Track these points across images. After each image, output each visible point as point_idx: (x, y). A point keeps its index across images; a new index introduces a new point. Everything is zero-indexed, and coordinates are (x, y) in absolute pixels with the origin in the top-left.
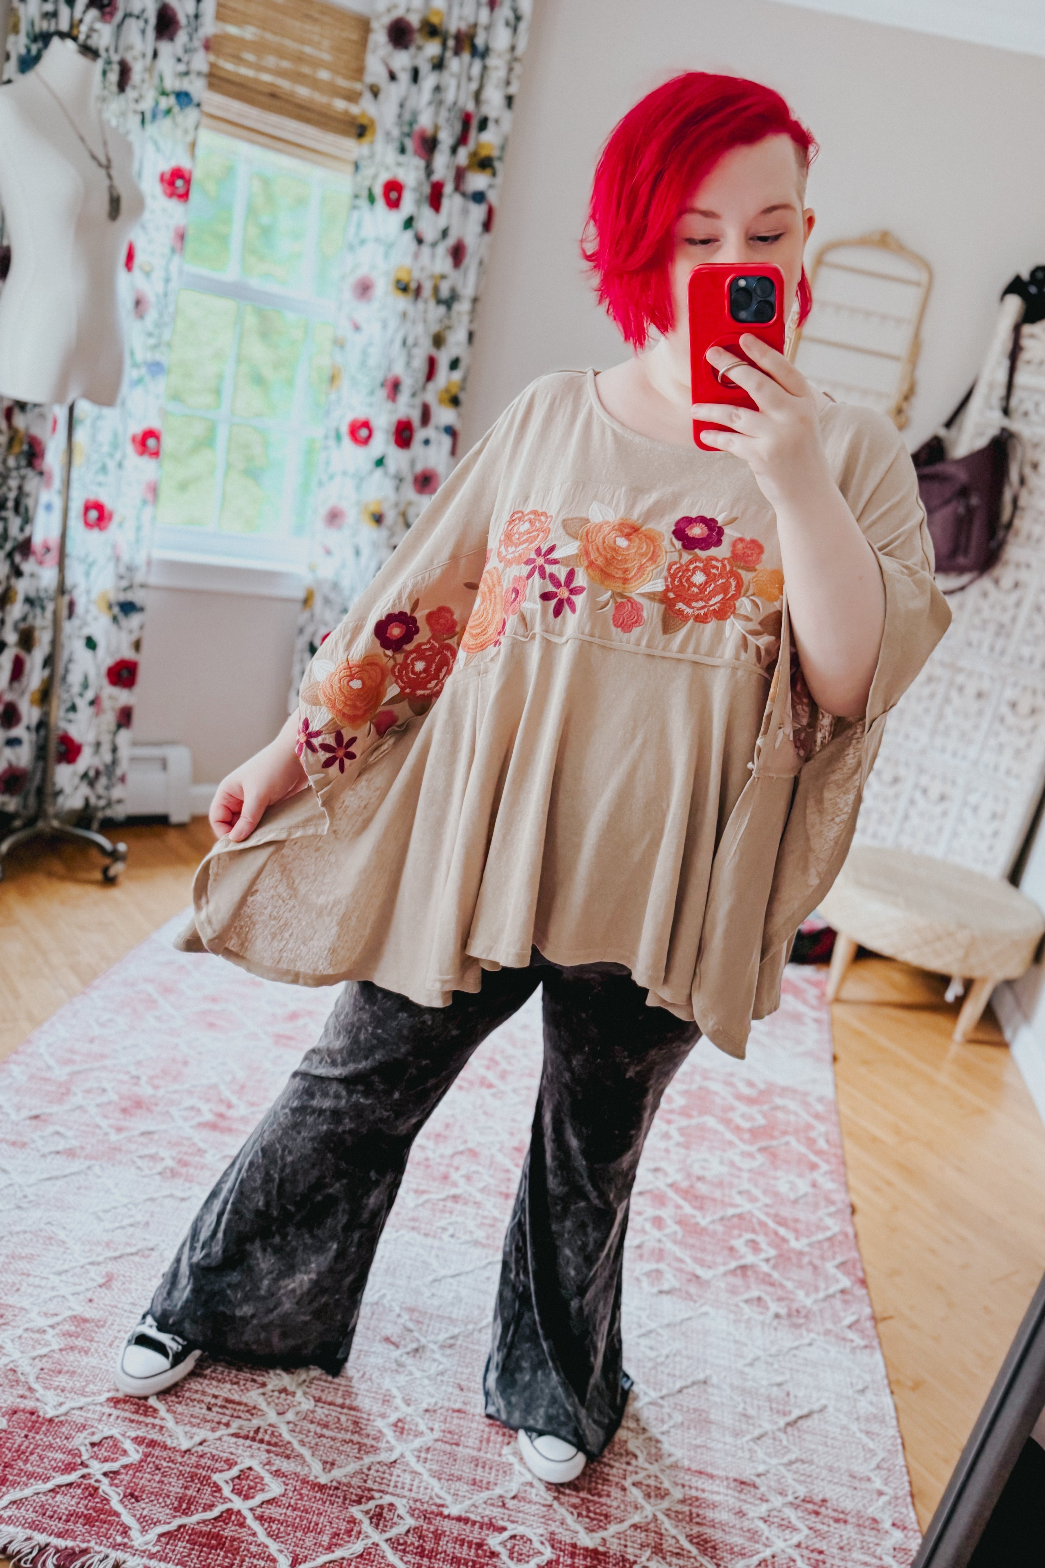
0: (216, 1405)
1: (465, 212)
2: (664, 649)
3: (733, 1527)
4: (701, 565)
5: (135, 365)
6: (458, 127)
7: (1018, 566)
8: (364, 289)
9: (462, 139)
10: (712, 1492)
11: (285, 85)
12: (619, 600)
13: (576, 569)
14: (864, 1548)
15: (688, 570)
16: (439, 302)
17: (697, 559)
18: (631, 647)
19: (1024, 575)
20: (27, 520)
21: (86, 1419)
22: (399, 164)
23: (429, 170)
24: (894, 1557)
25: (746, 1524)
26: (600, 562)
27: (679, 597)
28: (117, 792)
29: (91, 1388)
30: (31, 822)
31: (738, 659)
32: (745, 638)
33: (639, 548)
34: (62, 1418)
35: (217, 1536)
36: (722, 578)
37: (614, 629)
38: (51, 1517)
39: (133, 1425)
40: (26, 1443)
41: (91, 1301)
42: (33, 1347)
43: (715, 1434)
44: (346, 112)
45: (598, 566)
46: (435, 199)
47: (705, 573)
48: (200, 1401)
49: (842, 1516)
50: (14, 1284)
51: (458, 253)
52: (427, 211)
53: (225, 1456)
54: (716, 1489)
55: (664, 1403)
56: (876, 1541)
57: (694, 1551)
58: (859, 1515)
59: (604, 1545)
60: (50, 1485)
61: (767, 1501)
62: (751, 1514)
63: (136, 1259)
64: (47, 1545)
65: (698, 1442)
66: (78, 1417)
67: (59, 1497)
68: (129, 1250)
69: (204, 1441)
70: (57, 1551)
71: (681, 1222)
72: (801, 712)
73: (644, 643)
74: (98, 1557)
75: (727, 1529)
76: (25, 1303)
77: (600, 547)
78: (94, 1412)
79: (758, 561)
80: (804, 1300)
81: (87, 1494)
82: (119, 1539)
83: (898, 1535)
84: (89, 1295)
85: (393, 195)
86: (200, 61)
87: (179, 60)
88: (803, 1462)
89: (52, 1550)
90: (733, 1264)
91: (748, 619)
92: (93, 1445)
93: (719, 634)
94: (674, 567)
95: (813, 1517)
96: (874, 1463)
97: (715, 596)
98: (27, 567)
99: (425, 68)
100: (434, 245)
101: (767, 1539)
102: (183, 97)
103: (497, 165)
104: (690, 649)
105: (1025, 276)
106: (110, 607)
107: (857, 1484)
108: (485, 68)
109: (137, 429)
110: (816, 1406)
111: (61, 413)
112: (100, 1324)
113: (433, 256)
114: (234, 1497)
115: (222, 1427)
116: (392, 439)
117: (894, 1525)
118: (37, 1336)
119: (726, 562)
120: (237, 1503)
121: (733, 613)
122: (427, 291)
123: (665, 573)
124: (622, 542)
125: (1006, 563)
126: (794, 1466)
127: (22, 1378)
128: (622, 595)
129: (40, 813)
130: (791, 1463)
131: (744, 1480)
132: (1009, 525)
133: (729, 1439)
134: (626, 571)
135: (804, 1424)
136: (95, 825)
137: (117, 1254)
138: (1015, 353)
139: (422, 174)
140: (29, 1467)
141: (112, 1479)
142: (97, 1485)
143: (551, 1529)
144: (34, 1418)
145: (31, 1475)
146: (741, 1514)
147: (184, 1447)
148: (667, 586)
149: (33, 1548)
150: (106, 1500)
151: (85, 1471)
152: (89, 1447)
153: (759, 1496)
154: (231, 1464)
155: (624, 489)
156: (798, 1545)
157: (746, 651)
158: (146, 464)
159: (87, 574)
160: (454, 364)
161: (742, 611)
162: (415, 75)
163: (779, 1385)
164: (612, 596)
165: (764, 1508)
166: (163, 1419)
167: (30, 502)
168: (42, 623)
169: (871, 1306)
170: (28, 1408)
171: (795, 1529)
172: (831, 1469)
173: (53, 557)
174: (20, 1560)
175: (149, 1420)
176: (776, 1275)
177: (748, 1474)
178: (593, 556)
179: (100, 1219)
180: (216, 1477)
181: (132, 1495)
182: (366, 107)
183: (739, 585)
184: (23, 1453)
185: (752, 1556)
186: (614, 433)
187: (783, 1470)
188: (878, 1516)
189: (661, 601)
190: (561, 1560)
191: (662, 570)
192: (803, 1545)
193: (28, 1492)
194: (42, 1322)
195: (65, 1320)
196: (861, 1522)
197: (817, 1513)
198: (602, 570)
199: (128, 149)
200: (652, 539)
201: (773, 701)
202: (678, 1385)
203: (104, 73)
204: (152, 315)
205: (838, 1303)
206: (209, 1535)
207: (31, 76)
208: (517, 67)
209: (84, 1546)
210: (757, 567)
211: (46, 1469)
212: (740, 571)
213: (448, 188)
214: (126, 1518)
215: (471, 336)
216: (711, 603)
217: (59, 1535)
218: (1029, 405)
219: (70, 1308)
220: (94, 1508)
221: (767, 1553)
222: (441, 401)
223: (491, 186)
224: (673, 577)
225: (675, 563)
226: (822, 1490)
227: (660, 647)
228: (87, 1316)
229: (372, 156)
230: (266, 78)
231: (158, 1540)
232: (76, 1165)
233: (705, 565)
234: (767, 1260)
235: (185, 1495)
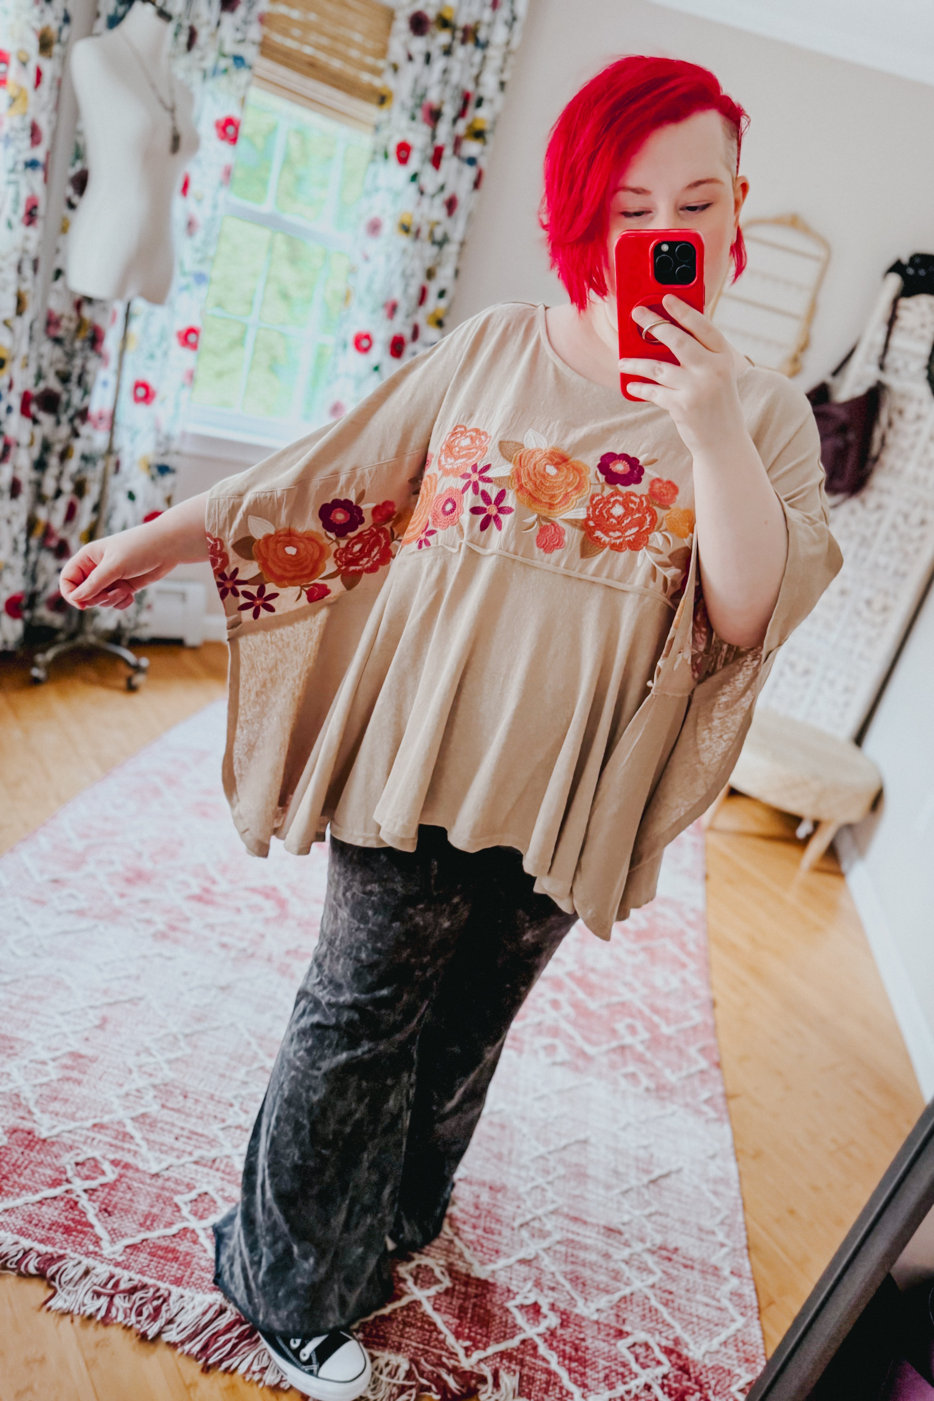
0: (182, 1136)
1: (459, 172)
2: (581, 571)
3: (601, 1267)
4: (621, 499)
5: (184, 274)
6: (459, 103)
7: (881, 491)
8: (375, 227)
9: (462, 113)
10: (585, 1236)
11: (322, 57)
12: (544, 523)
13: (507, 491)
14: (706, 1292)
15: (609, 502)
16: (434, 242)
17: (617, 493)
18: (551, 567)
19: (885, 499)
20: (86, 392)
21: (74, 1141)
22: (410, 129)
23: (434, 137)
24: (731, 1300)
25: (612, 1265)
26: (530, 487)
27: (598, 526)
28: (145, 617)
29: (80, 1114)
30: (72, 636)
31: (646, 586)
32: (654, 568)
33: (566, 477)
34: (54, 1139)
35: (174, 1251)
36: (639, 512)
37: (536, 550)
38: (36, 1225)
39: (113, 1149)
40: (21, 1159)
41: (87, 1039)
42: (36, 1077)
43: (591, 1186)
44: (370, 85)
45: (527, 491)
46: (436, 159)
47: (624, 507)
48: (170, 1132)
49: (689, 1263)
50: (24, 1021)
51: (451, 205)
52: (429, 168)
53: (186, 1180)
54: (588, 1233)
55: (550, 1157)
56: (716, 1285)
57: (568, 1286)
58: (703, 1263)
59: (493, 1277)
60: (38, 1197)
61: (629, 1246)
62: (616, 1257)
63: (128, 1006)
64: (31, 1249)
65: (577, 1192)
66: (67, 1139)
67: (44, 1208)
68: (122, 998)
69: (171, 1166)
70: (39, 1255)
71: (576, 1005)
72: (699, 639)
73: (563, 564)
74: (73, 1263)
75: (595, 1268)
76: (33, 1037)
77: (531, 472)
78: (81, 1135)
79: (672, 500)
80: (671, 1077)
81: (68, 1206)
82: (91, 1248)
83: (734, 1281)
84: (86, 1034)
85: (403, 154)
86: (255, 32)
87: (238, 30)
88: (661, 1214)
89: (33, 1254)
90: (614, 1044)
91: (659, 552)
92: (77, 1164)
93: (631, 563)
94: (596, 499)
95: (666, 1263)
96: (718, 1219)
97: (630, 528)
98: (85, 430)
99: (436, 53)
100: (433, 196)
101: (628, 1279)
102: (239, 60)
103: (489, 137)
104: (605, 573)
105: (905, 260)
106: (149, 467)
107: (704, 1236)
108: (484, 58)
109: (182, 326)
110: (674, 1168)
111: (120, 308)
112: (93, 1060)
113: (431, 206)
114: (191, 1217)
115: (186, 1155)
116: (388, 350)
117: (732, 1273)
118: (39, 1067)
119: (643, 499)
120: (193, 1223)
121: (646, 545)
122: (425, 233)
123: (588, 503)
124: (551, 470)
125: (872, 488)
126: (653, 1218)
127: (24, 1102)
128: (546, 519)
129: (79, 630)
130: (651, 1215)
131: (612, 1226)
132: (876, 459)
133: (602, 1191)
134: (553, 497)
135: (664, 1183)
136: (125, 642)
137: (112, 1000)
138: (892, 321)
139: (427, 139)
140: (23, 1181)
141: (91, 1195)
142: (77, 1199)
143: (450, 1260)
144: (30, 1137)
145: (23, 1187)
146: (607, 1256)
147: (153, 1171)
148: (589, 515)
149: (19, 1251)
150: (83, 1213)
151: (68, 1186)
152: (74, 1166)
153: (623, 1241)
154: (190, 1187)
155: (558, 422)
156: (653, 1286)
157: (654, 580)
158: (186, 353)
159: (132, 440)
160: (442, 294)
161: (654, 544)
162: (428, 58)
163: (645, 1147)
164: (538, 519)
165: (626, 1253)
166: (137, 1145)
167: (89, 378)
168: (93, 475)
169: (724, 1084)
170: (27, 1129)
171: (651, 1272)
172: (683, 1222)
173: (105, 424)
174: (6, 1261)
175: (126, 1146)
176: (648, 1056)
177: (615, 1222)
178: (524, 480)
179: (100, 970)
180: (178, 1199)
181: (106, 1210)
182: (387, 81)
183: (653, 522)
184: (19, 1167)
185: (613, 1293)
186: (556, 369)
187: (644, 1221)
188: (719, 1265)
189: (582, 528)
190: (457, 1287)
191: (585, 500)
192: (657, 1286)
193: (19, 1202)
194: (45, 1055)
195: (64, 1055)
196: (705, 1269)
197: (670, 1259)
198: (530, 494)
199: (190, 98)
200: (578, 470)
201: (676, 628)
202: (564, 1142)
203: (176, 34)
204: (200, 235)
205: (696, 1082)
206: (167, 1249)
207: (117, 32)
208: (511, 60)
209: (61, 1252)
210: (671, 506)
211: (36, 1182)
212: (655, 508)
213: (448, 152)
214: (99, 1230)
215: (457, 273)
216: (627, 534)
217: (42, 1241)
218: (899, 364)
219: (69, 1045)
220: (73, 1220)
221: (627, 1291)
222: (429, 323)
223: (482, 153)
224: (595, 507)
225: (598, 495)
226: (675, 1240)
227: (577, 569)
228: (83, 1052)
229: (389, 121)
230: (308, 50)
231: (124, 1251)
232: (84, 924)
233: (624, 500)
234: (643, 1042)
235: (150, 1214)
